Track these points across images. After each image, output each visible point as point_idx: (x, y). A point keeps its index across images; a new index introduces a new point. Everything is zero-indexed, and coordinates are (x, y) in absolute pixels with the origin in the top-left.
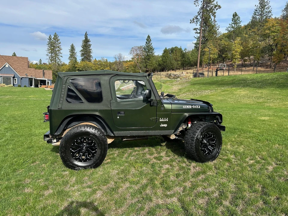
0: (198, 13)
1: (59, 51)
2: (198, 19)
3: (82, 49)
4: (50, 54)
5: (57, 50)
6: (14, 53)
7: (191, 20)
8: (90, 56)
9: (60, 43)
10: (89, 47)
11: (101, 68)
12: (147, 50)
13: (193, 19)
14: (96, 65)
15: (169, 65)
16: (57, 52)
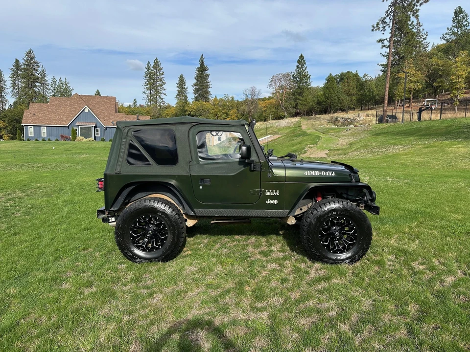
0: (387, 12)
1: (161, 85)
2: (386, 23)
3: (195, 81)
4: (149, 91)
5: (158, 84)
6: (98, 90)
7: (373, 27)
8: (207, 93)
9: (162, 74)
10: (206, 79)
11: (223, 111)
12: (297, 79)
13: (378, 24)
14: (216, 106)
15: (335, 103)
16: (159, 88)
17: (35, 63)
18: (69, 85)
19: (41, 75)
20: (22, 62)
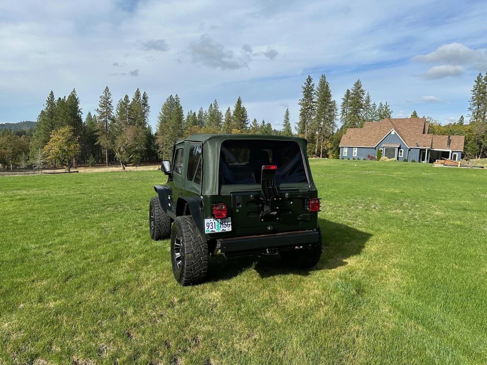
4: (476, 107)
17: (361, 91)
18: (388, 108)
19: (366, 101)
20: (351, 91)
